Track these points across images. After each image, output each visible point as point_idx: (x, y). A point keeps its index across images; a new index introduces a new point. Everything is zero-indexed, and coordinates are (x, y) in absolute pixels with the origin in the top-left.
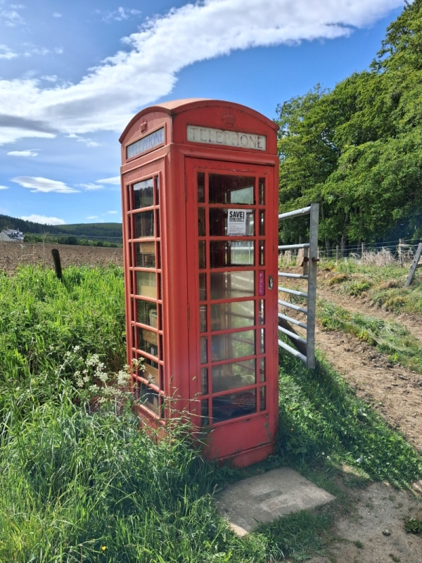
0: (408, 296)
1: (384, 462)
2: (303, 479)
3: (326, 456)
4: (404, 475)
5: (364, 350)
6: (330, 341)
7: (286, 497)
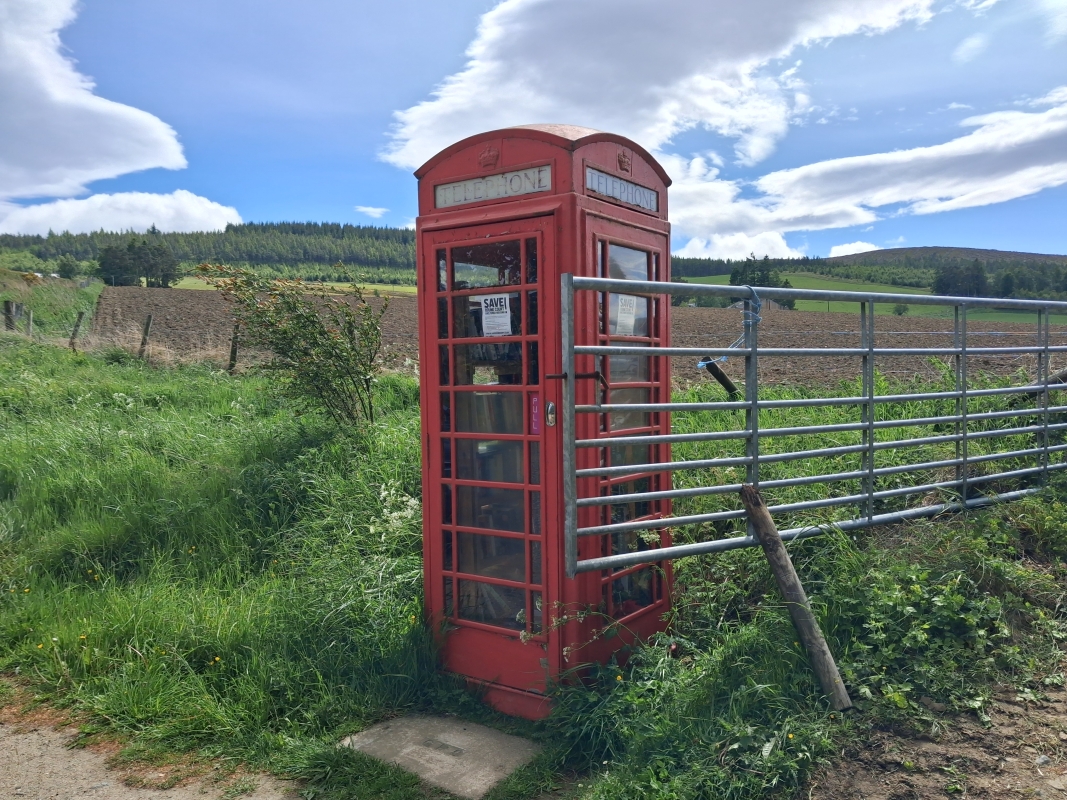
7: (449, 760)
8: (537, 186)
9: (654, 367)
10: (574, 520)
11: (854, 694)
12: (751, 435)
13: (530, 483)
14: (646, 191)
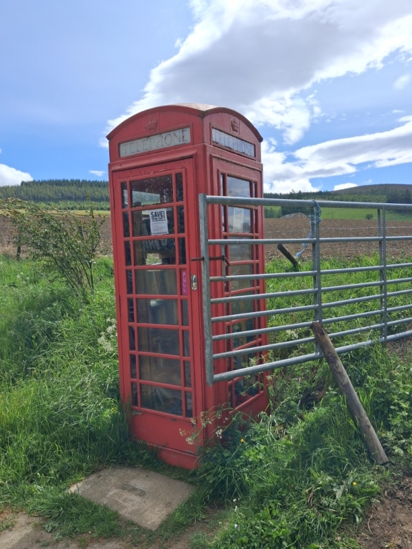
7: (137, 499)
8: (181, 140)
9: (255, 251)
10: (211, 349)
11: (389, 452)
12: (317, 292)
13: (182, 325)
14: (248, 144)
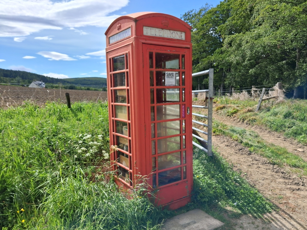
0: (257, 116)
1: (249, 204)
2: (207, 215)
3: (218, 202)
4: (259, 210)
5: (236, 145)
6: (217, 141)
7: (198, 224)
8: (180, 38)
